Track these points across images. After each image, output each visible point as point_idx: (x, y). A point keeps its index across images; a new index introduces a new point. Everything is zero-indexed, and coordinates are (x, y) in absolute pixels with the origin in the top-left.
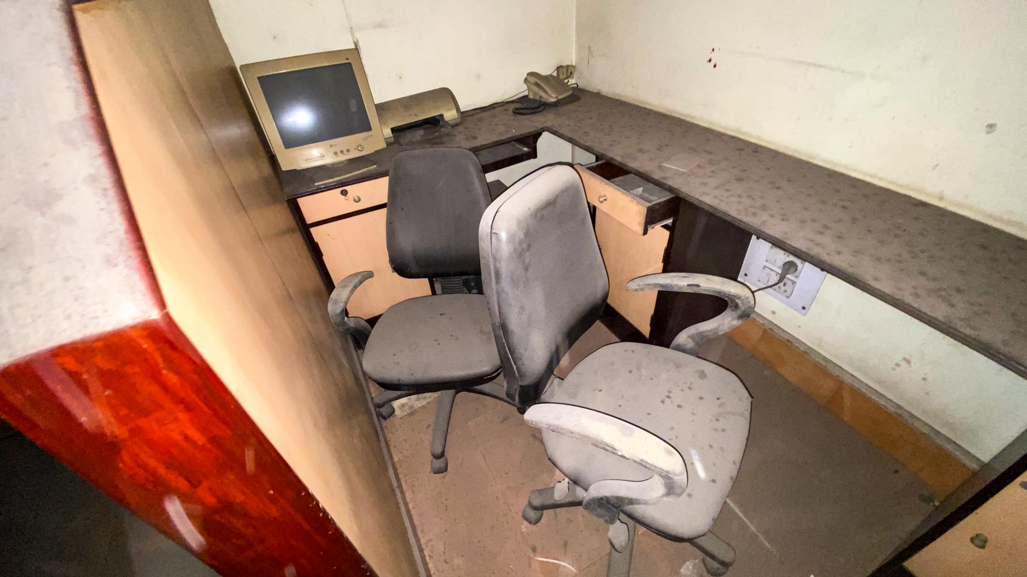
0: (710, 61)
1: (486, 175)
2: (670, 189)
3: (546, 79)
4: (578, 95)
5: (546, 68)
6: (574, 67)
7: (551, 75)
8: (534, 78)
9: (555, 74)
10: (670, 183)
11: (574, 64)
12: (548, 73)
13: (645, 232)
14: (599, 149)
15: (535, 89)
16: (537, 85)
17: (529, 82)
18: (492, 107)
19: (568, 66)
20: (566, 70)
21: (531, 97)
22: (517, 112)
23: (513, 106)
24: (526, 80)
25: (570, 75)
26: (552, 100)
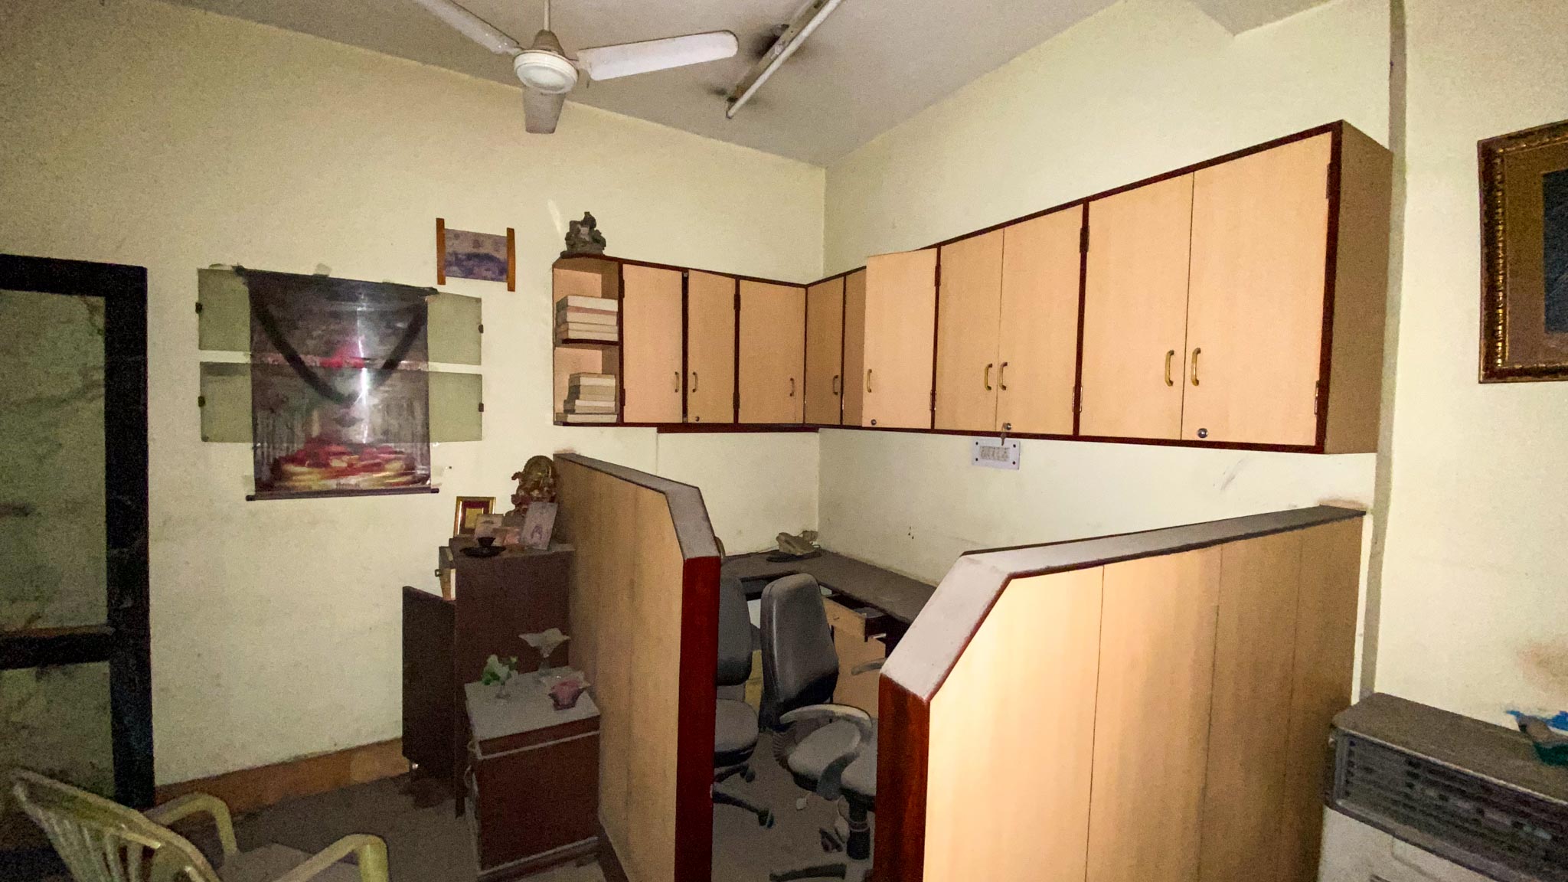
0: (909, 534)
1: (749, 602)
2: (882, 610)
3: (797, 539)
4: (819, 553)
5: (795, 531)
6: (816, 533)
7: (798, 537)
8: (784, 538)
9: (802, 536)
10: (881, 606)
11: (817, 530)
12: (797, 535)
13: (866, 640)
14: (836, 585)
15: (787, 546)
16: (787, 541)
17: (781, 540)
18: (749, 555)
19: (812, 532)
20: (809, 535)
21: (781, 550)
22: (770, 560)
23: (768, 556)
24: (778, 538)
25: (814, 539)
26: (799, 554)
